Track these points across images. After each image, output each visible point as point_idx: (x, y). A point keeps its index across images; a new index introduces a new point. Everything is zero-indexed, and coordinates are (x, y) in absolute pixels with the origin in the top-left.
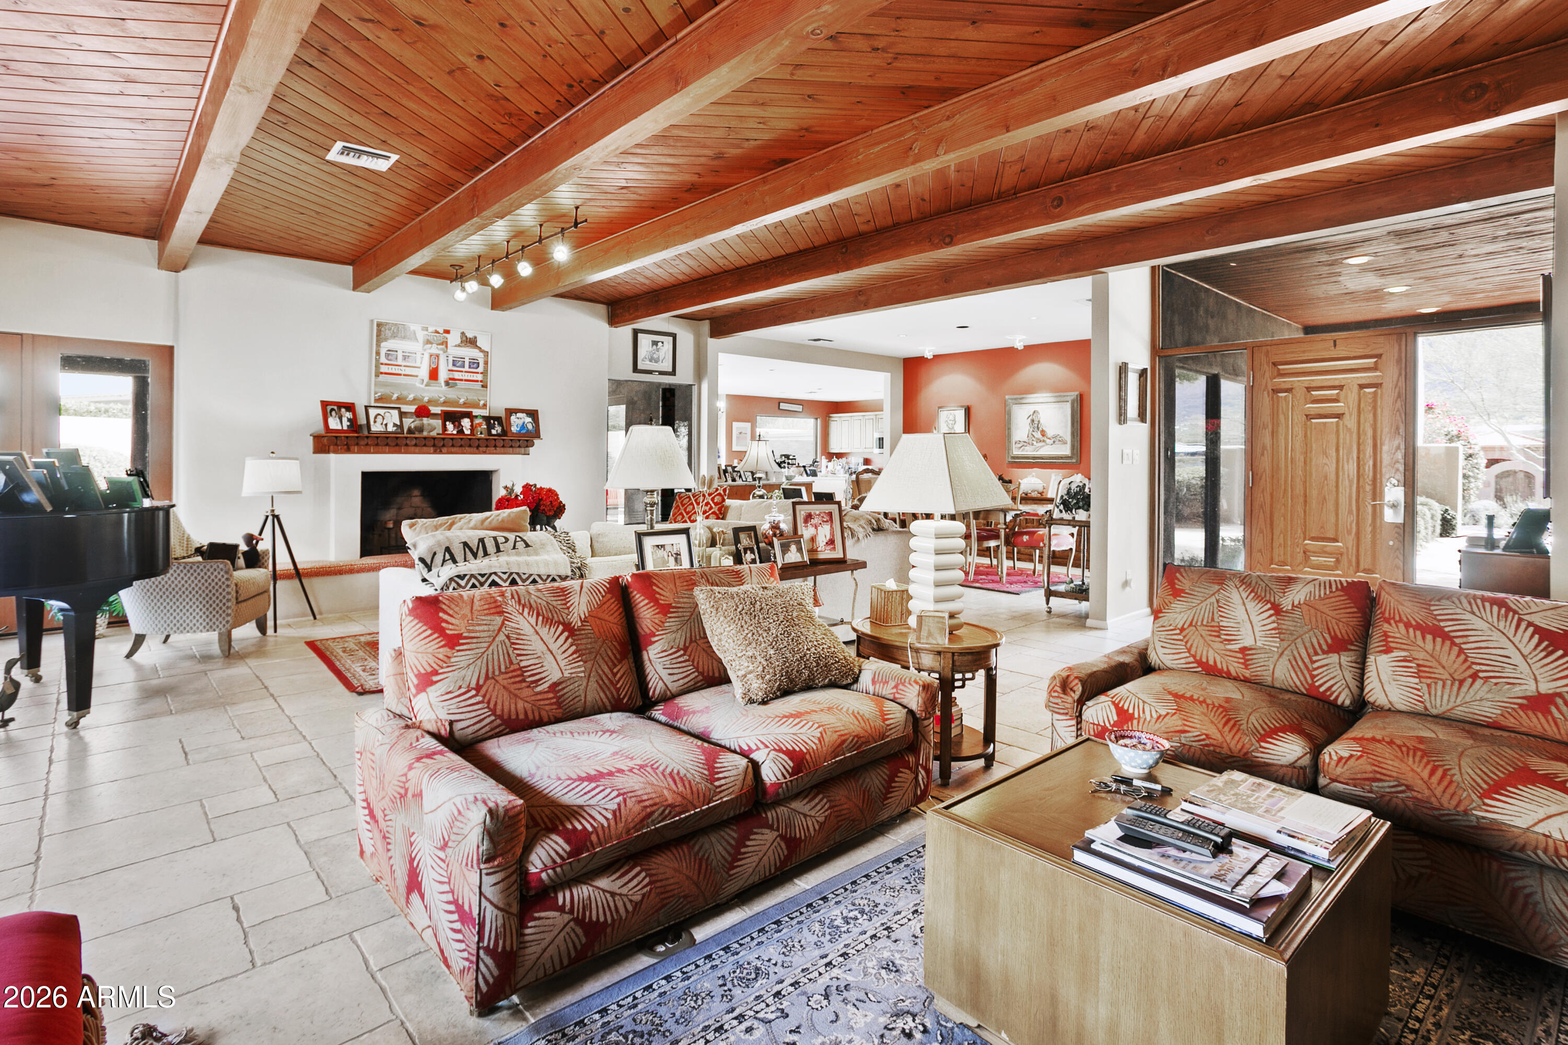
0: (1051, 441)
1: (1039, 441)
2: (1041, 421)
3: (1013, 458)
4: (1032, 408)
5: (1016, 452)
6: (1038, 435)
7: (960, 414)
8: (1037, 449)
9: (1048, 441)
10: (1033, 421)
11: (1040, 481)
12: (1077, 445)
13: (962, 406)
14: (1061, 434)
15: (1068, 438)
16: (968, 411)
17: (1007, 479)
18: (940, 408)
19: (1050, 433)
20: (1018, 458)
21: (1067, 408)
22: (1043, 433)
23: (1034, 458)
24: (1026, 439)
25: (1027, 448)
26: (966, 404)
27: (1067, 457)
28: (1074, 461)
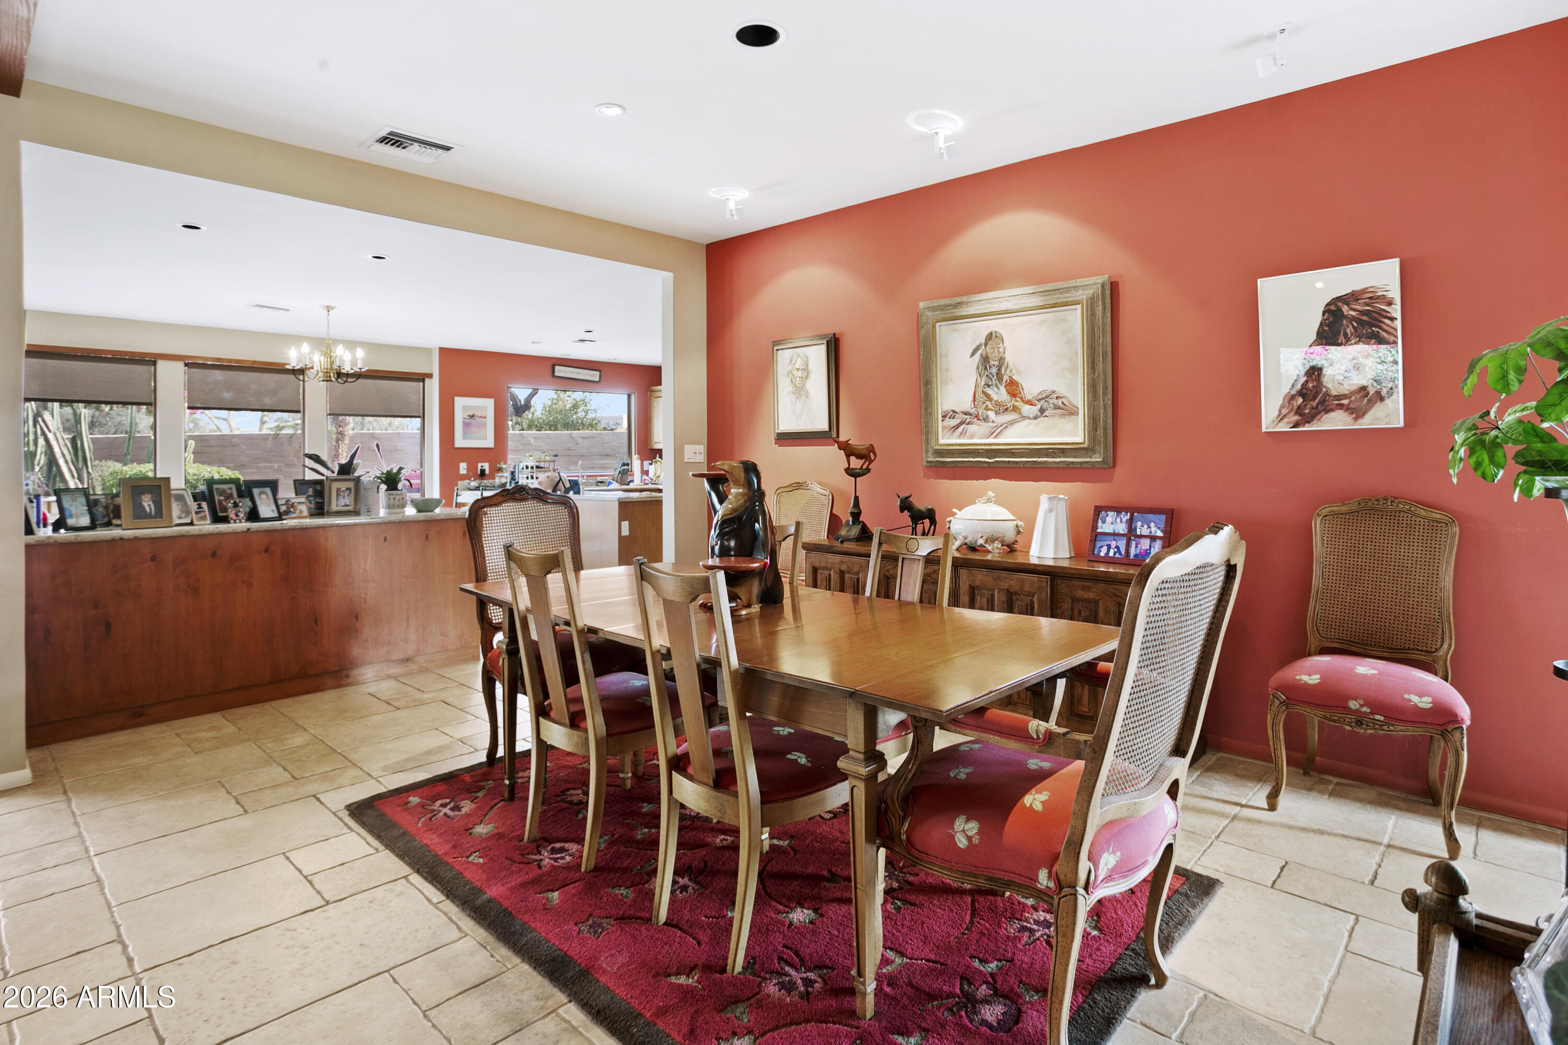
0: (1035, 410)
1: (1002, 409)
2: (1009, 358)
3: (939, 453)
4: (983, 328)
5: (946, 439)
6: (1000, 394)
7: (817, 355)
8: (997, 431)
9: (1026, 409)
10: (985, 359)
11: (1005, 514)
12: (1106, 416)
13: (821, 337)
14: (1061, 390)
15: (1078, 396)
16: (834, 346)
17: (921, 504)
18: (775, 343)
19: (1031, 387)
20: (951, 453)
21: (1075, 318)
22: (1013, 388)
23: (990, 453)
24: (967, 405)
25: (972, 428)
26: (830, 330)
27: (1075, 450)
28: (1097, 458)
